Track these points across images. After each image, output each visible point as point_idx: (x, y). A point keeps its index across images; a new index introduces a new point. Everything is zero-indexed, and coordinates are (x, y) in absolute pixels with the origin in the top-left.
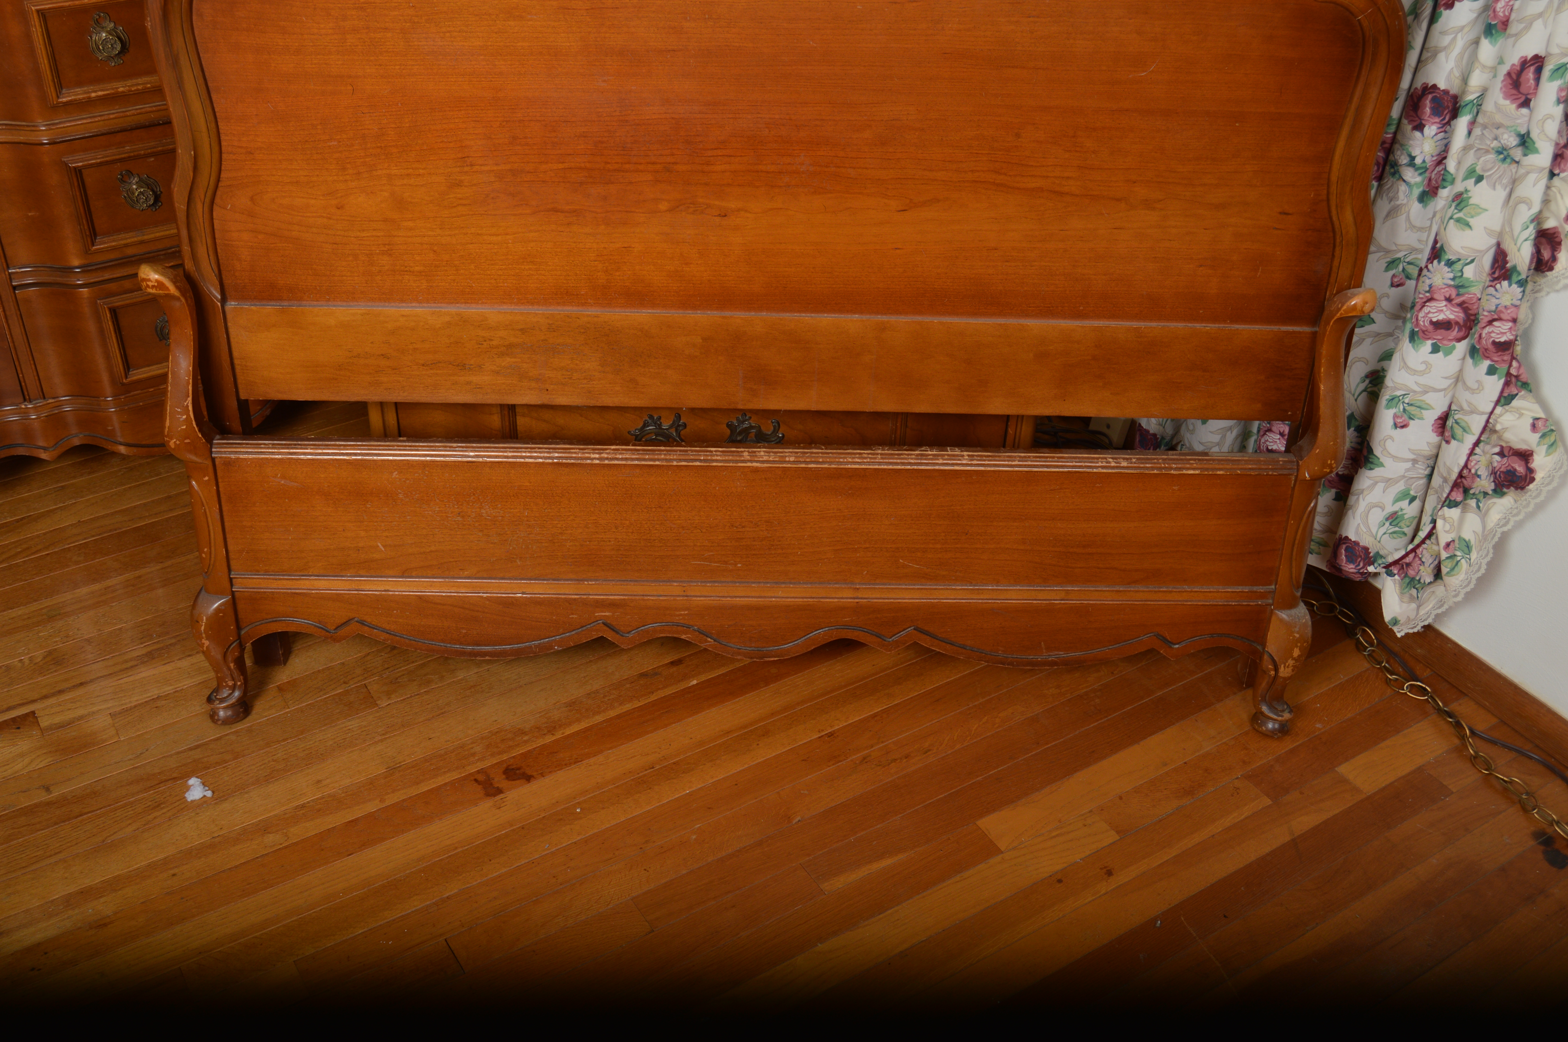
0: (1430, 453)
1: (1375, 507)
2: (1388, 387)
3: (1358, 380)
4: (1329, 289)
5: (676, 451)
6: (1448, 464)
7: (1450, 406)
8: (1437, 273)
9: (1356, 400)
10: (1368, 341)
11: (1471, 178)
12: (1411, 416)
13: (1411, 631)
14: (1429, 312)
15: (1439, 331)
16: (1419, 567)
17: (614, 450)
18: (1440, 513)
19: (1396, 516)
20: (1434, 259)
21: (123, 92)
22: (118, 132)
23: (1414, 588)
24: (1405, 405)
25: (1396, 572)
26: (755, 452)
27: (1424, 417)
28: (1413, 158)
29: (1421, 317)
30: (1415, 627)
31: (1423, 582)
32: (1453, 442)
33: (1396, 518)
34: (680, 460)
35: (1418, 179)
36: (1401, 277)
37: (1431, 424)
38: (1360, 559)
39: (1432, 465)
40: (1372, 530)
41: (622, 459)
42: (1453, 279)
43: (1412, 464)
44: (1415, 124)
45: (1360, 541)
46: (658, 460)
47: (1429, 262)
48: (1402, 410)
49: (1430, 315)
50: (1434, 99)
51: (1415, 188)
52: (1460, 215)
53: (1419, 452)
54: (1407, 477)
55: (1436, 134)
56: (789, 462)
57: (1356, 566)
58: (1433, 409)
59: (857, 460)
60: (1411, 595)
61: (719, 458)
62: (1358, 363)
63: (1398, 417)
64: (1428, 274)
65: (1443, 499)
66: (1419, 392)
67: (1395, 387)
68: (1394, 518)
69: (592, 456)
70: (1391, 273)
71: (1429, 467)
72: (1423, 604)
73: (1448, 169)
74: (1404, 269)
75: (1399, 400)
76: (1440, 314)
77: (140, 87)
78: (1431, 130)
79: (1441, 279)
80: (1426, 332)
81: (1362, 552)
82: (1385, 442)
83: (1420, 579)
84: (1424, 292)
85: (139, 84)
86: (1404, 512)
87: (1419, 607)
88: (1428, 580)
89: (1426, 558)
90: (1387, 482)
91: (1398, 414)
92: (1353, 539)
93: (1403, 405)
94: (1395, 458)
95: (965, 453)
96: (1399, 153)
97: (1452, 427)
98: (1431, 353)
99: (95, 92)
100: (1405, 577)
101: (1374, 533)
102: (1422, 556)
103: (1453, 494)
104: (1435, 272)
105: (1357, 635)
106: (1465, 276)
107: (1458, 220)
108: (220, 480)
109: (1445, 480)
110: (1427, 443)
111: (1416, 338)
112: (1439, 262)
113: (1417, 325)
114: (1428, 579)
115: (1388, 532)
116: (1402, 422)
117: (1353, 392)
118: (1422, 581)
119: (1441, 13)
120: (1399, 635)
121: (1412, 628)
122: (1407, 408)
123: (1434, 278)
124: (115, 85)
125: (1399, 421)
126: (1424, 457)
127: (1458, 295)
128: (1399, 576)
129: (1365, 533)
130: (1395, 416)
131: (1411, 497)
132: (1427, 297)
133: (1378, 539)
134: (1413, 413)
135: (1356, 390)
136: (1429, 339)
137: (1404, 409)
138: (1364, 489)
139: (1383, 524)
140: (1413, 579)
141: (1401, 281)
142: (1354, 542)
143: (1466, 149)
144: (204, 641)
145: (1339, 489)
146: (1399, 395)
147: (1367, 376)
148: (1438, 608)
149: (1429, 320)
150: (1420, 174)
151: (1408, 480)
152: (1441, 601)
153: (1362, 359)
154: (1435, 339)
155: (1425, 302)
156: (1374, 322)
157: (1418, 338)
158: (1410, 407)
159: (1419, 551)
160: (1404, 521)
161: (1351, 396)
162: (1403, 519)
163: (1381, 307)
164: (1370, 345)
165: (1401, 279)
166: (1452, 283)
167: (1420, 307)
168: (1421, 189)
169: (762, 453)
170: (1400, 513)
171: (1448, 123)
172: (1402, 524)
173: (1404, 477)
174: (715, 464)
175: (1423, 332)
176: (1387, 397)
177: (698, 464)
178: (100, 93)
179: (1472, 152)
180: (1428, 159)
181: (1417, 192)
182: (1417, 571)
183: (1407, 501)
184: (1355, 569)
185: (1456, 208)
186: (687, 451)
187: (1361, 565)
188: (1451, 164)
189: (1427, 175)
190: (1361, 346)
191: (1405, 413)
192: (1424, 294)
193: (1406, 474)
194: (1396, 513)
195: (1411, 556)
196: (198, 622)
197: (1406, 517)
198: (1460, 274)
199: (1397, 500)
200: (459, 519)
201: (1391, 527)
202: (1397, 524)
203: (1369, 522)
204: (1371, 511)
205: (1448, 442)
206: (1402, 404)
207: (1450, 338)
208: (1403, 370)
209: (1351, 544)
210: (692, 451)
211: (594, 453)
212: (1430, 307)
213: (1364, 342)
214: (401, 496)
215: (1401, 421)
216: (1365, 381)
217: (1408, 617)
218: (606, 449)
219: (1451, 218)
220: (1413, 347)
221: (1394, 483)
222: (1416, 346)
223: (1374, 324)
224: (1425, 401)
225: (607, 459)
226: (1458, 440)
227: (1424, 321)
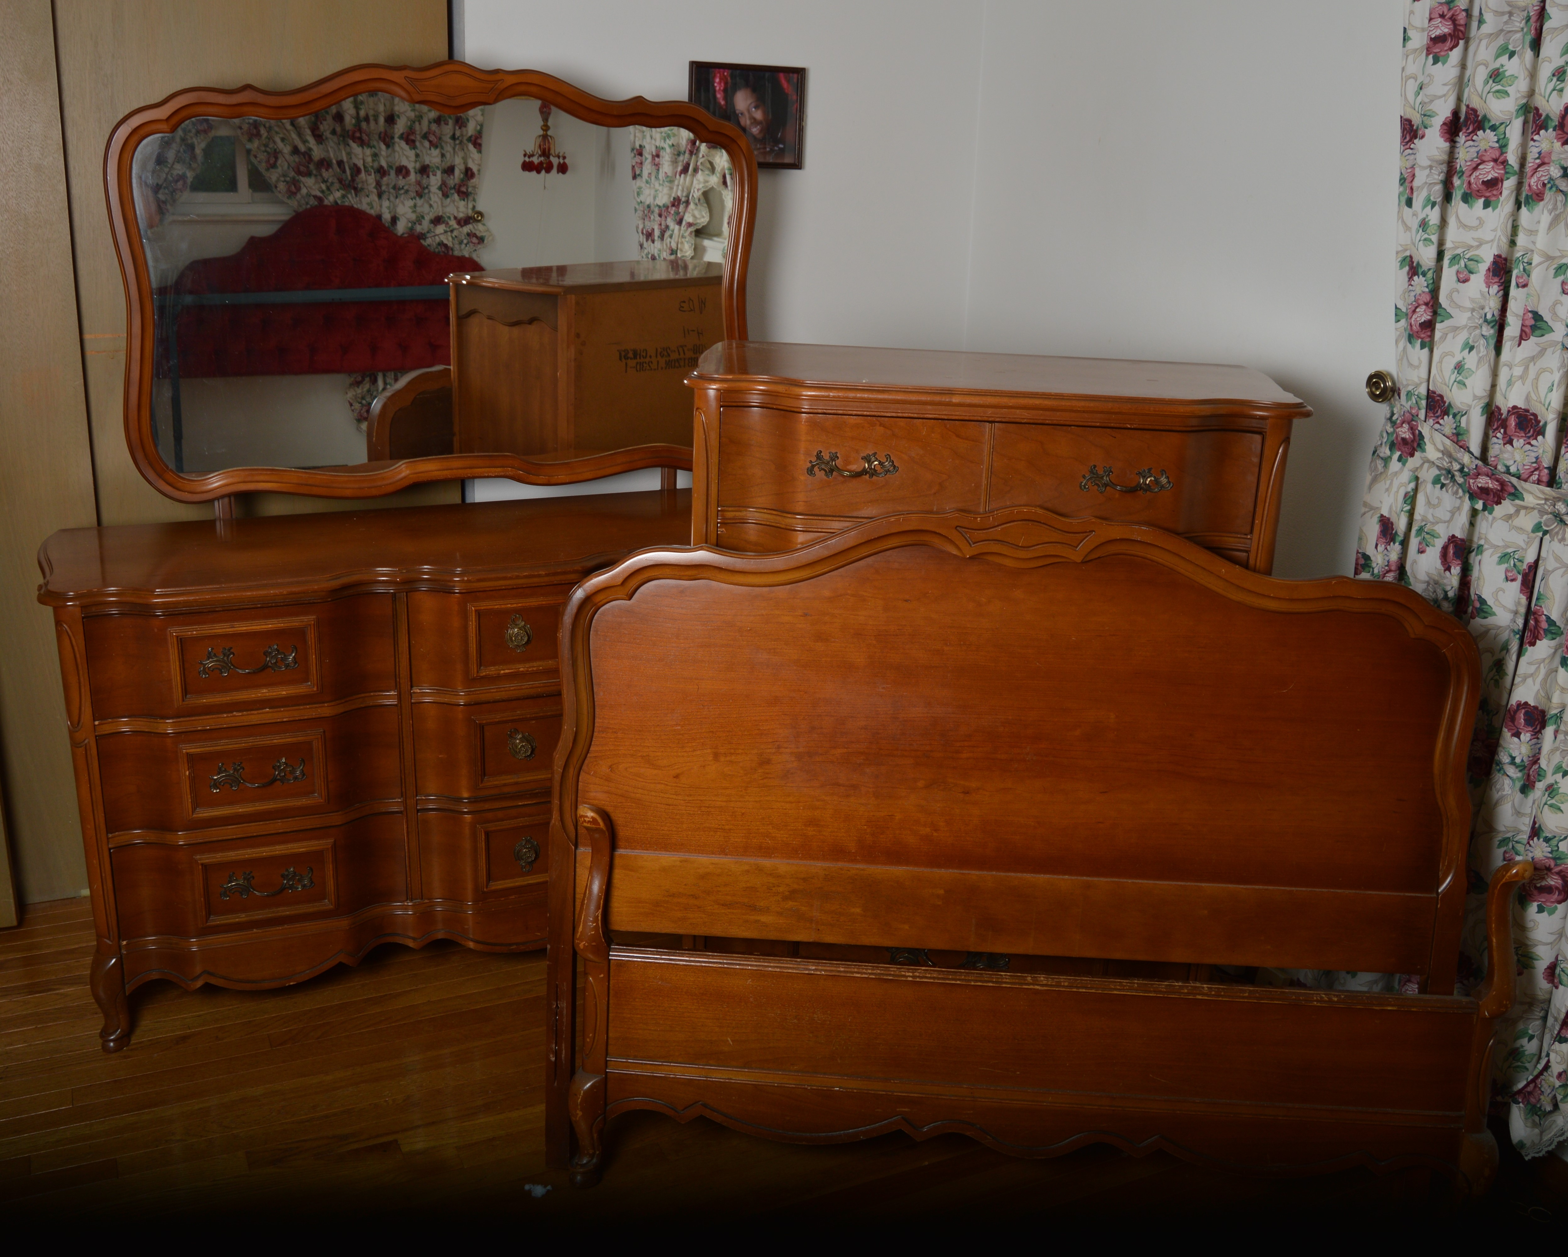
5: (974, 973)
6: (1557, 1006)
7: (1557, 958)
11: (1559, 773)
13: (1537, 1155)
17: (924, 970)
18: (1552, 1048)
21: (522, 671)
22: (515, 700)
23: (1536, 1115)
26: (1036, 977)
28: (1513, 758)
30: (1540, 1152)
32: (1561, 987)
34: (976, 981)
35: (1519, 775)
41: (930, 978)
42: (1551, 853)
44: (1514, 731)
46: (959, 980)
50: (1525, 714)
51: (1517, 782)
52: (1553, 801)
55: (1531, 740)
56: (1064, 986)
59: (1118, 987)
60: (1534, 1121)
61: (1008, 980)
65: (1555, 1036)
69: (907, 974)
73: (1542, 766)
77: (535, 669)
78: (1526, 736)
85: (534, 667)
95: (1205, 986)
96: (1502, 754)
97: (1559, 975)
99: (504, 670)
100: (1527, 1104)
103: (1563, 1031)
106: (1560, 850)
107: (1551, 806)
108: (611, 978)
109: (1556, 1019)
114: (1549, 1108)
118: (1543, 1108)
119: (1527, 649)
120: (1527, 1159)
124: (518, 666)
127: (1556, 865)
140: (1534, 1106)
143: (1553, 751)
144: (578, 1112)
148: (1559, 1136)
150: (1520, 771)
152: (1562, 1130)
166: (1551, 856)
168: (1522, 782)
169: (1042, 979)
171: (1540, 732)
174: (1004, 985)
177: (991, 984)
178: (507, 671)
179: (1558, 752)
180: (1525, 759)
181: (1518, 785)
185: (1549, 796)
186: (982, 974)
188: (1543, 763)
189: (1526, 771)
196: (576, 1095)
198: (1556, 848)
200: (796, 1021)
205: (1557, 987)
207: (1553, 900)
210: (986, 974)
211: (908, 972)
214: (751, 1000)
217: (1533, 1141)
218: (918, 969)
219: (1545, 804)
225: (919, 977)
226: (1564, 986)
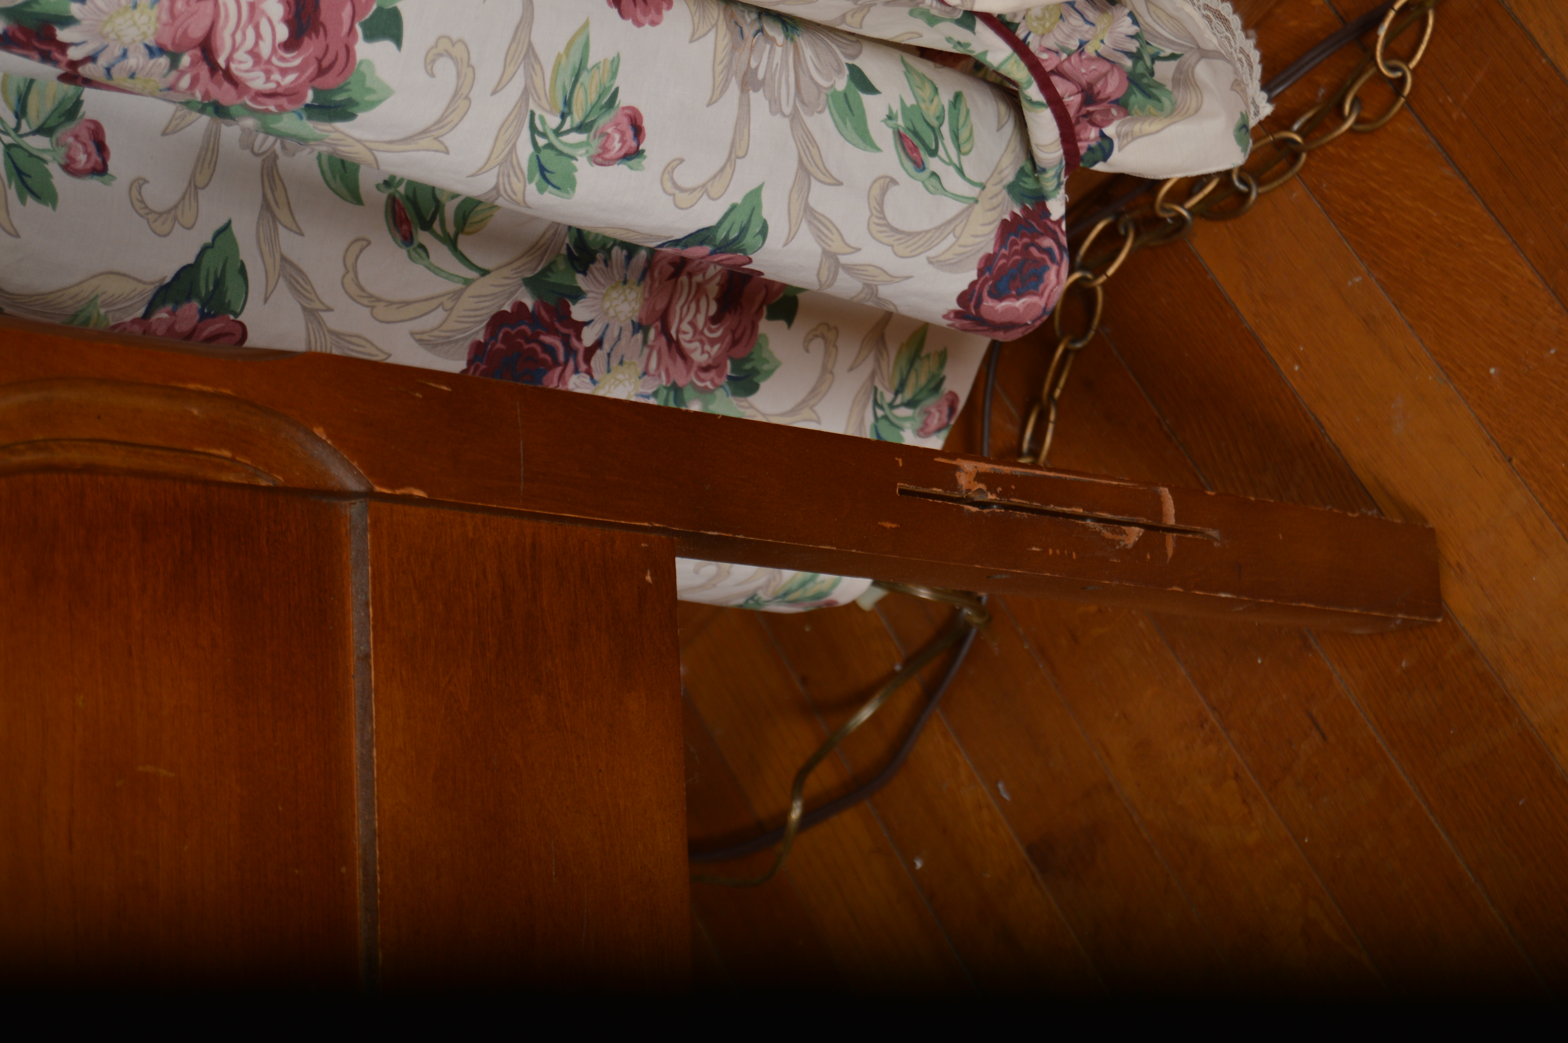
0: (722, 28)
1: (882, 211)
2: (496, 188)
3: (419, 270)
4: (211, 474)
8: (108, 29)
9: (484, 272)
10: (287, 241)
12: (605, 100)
14: (254, 53)
15: (325, 15)
16: (1090, 59)
19: (910, 135)
20: (51, 39)
24: (567, 126)
25: (1093, 133)
27: (611, 56)
29: (268, 80)
31: (1137, 44)
33: (915, 133)
36: (71, 140)
37: (634, 28)
38: (1034, 251)
39: (754, 16)
40: (949, 216)
43: (756, 90)
45: (981, 255)
47: (57, 55)
48: (581, 137)
49: (265, 49)
53: (719, 68)
54: (795, 107)
57: (1053, 260)
58: (586, 25)
62: (361, 275)
63: (605, 149)
64: (102, 61)
66: (529, 77)
67: (500, 164)
68: (916, 142)
70: (60, 179)
71: (761, 30)
72: (1193, 40)
74: (43, 130)
75: (550, 146)
76: (263, 13)
79: (137, 13)
80: (325, 63)
81: (1014, 243)
82: (682, 190)
83: (1129, 54)
84: (174, 74)
86: (896, 108)
87: (1205, 54)
88: (1126, 26)
89: (1069, 37)
90: (809, 174)
91: (594, 149)
92: (973, 275)
93: (567, 132)
94: (738, 150)
98: (398, 40)
101: (958, 207)
102: (1064, 50)
104: (105, 37)
105: (1180, 216)
110: (691, 41)
111: (340, 97)
112: (68, 21)
113: (292, 94)
115: (955, 160)
116: (623, 134)
117: (459, 286)
121: (1251, 66)
122: (577, 117)
123: (127, 40)
125: (617, 145)
126: (734, 48)
128: (1109, 122)
129: (958, 238)
130: (601, 159)
131: (853, 86)
132: (193, 64)
133: (974, 192)
134: (593, 97)
135: (450, 277)
136: (349, 51)
137: (582, 128)
138: (825, 253)
139: (934, 181)
141: (85, 135)
142: (981, 272)
145: (760, 309)
146: (530, 149)
147: (407, 240)
149: (281, 53)
151: (803, 102)
153: (349, 263)
154: (352, 28)
155: (214, 67)
156: (227, 226)
157: (341, 89)
158: (574, 108)
159: (1048, 61)
160: (923, 106)
161: (472, 290)
162: (916, 108)
163: (176, 207)
164: (301, 234)
165: (76, 137)
167: (226, 85)
170: (900, 122)
172: (931, 113)
173: (794, 117)
175: (322, 72)
176: (532, 188)
182: (1104, 67)
183: (867, 99)
184: (1059, 265)
187: (1047, 242)
190: (305, 269)
191: (593, 122)
192: (182, 73)
193: (787, 110)
194: (900, 137)
195: (1061, 86)
197: (910, 101)
199: (865, 139)
201: (941, 152)
202: (932, 128)
203: (925, 226)
204: (894, 224)
206: (564, 138)
208: (446, 140)
209: (986, 281)
212: (234, 49)
213: (293, 257)
215: (617, 137)
216: (422, 247)
220: (372, 105)
221: (814, 151)
222: (368, 98)
223: (235, 227)
224: (559, 56)
227: (284, 72)
